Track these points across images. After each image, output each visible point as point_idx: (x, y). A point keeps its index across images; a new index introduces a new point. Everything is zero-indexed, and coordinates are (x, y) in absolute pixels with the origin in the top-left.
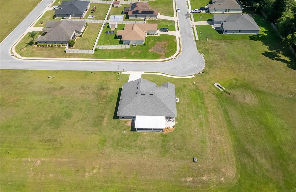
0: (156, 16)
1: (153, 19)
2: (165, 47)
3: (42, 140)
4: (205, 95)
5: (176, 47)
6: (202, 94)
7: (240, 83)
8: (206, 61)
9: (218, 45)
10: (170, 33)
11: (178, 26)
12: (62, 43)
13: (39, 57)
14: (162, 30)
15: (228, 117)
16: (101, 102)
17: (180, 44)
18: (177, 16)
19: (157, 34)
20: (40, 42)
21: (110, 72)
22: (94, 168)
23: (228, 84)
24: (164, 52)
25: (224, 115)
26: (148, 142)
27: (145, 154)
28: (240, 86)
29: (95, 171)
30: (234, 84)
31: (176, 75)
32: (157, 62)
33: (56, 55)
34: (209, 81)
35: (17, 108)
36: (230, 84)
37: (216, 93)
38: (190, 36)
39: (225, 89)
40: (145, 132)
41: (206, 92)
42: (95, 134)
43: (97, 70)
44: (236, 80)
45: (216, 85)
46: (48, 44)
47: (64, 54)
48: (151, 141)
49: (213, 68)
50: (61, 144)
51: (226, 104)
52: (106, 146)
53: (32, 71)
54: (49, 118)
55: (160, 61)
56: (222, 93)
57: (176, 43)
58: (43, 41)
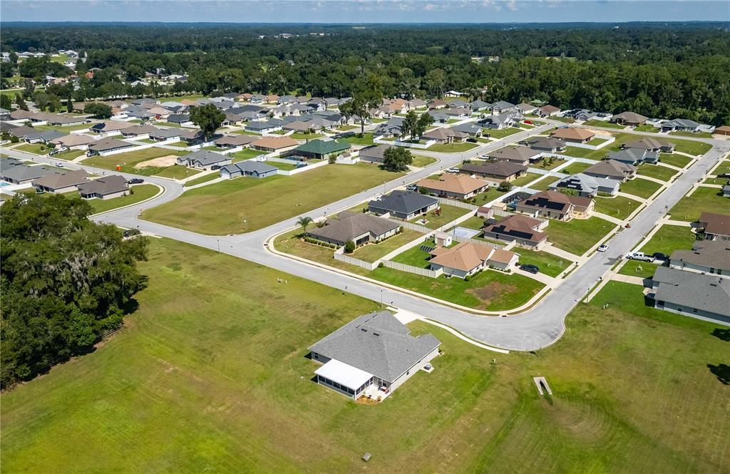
0: (535, 244)
1: (529, 248)
2: (503, 293)
3: (196, 347)
4: (497, 385)
5: (525, 301)
6: (492, 383)
7: (595, 396)
8: (563, 338)
9: (618, 321)
10: (539, 277)
11: (570, 272)
12: (338, 245)
13: (295, 255)
14: (523, 268)
15: (505, 435)
16: (311, 331)
17: (540, 299)
18: (589, 256)
19: (509, 271)
20: (310, 236)
21: (372, 301)
22: (223, 404)
23: (565, 388)
24: (492, 301)
25: (501, 429)
26: (321, 403)
27: (302, 417)
28: (590, 400)
29: (220, 409)
30: (582, 392)
31: (479, 341)
32: (465, 311)
33: (318, 259)
34: (528, 369)
35: (206, 303)
36: (573, 390)
37: (524, 393)
38: (576, 293)
39: (551, 393)
40: (330, 390)
41: (504, 383)
42: (263, 365)
43: (355, 293)
44: (591, 386)
45: (537, 380)
46: (319, 241)
47: (331, 261)
48: (325, 404)
49: (561, 352)
50: (213, 360)
51: (524, 416)
52: (262, 385)
53: (270, 268)
54: (229, 327)
55: (470, 312)
56: (537, 397)
57: (533, 294)
58: (323, 237)
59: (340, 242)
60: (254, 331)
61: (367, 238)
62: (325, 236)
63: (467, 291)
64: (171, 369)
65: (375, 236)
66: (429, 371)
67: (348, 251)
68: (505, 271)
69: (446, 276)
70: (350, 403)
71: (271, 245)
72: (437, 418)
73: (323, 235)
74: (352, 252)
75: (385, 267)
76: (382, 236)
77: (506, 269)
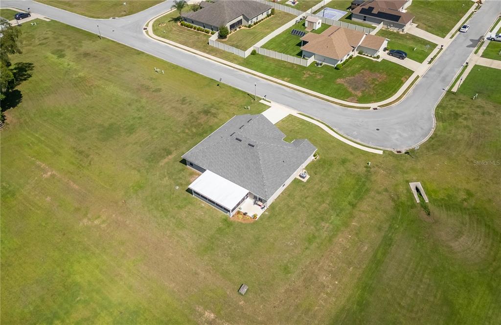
0: (402, 26)
1: (395, 30)
2: (373, 83)
3: (74, 148)
4: (372, 193)
5: (395, 91)
6: (368, 190)
7: (473, 204)
8: (435, 134)
9: (489, 114)
10: (407, 63)
11: (435, 56)
12: (212, 29)
13: (173, 40)
14: (392, 53)
15: (384, 254)
16: (187, 131)
17: (409, 88)
18: (451, 38)
19: (378, 57)
20: (185, 20)
21: (245, 93)
22: (99, 217)
23: (441, 195)
24: (363, 92)
25: (379, 247)
26: (197, 220)
27: (177, 235)
28: (468, 209)
29: (96, 222)
30: (459, 200)
31: (353, 139)
32: (336, 103)
33: (193, 46)
34: (404, 172)
35: (87, 96)
36: (449, 196)
37: (400, 200)
38: (444, 80)
39: (427, 201)
40: (204, 204)
41: (380, 190)
42: (139, 171)
43: (230, 84)
44: (469, 194)
45: (412, 185)
46: (194, 25)
47: (206, 48)
48: (201, 221)
49: (435, 152)
50: (90, 164)
51: (402, 229)
52: (138, 195)
53: (148, 55)
54: (106, 125)
55: (341, 105)
56: (413, 206)
57: (402, 83)
58: (197, 22)
59: (214, 27)
60: (131, 130)
61: (240, 22)
62: (200, 21)
63: (339, 81)
64: (49, 173)
65: (247, 20)
66: (305, 180)
67: (222, 36)
68: (374, 58)
69: (318, 64)
70: (226, 220)
71: (150, 29)
72: (314, 237)
73: (197, 20)
74: (225, 37)
75: (258, 54)
76: (255, 20)
77: (375, 56)
